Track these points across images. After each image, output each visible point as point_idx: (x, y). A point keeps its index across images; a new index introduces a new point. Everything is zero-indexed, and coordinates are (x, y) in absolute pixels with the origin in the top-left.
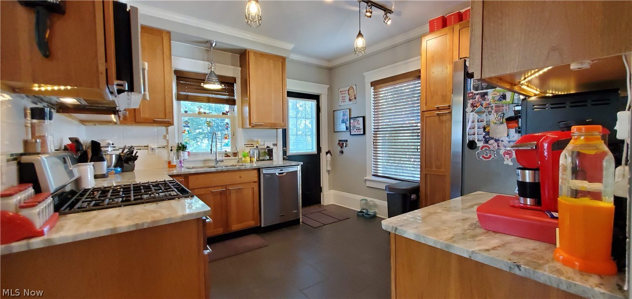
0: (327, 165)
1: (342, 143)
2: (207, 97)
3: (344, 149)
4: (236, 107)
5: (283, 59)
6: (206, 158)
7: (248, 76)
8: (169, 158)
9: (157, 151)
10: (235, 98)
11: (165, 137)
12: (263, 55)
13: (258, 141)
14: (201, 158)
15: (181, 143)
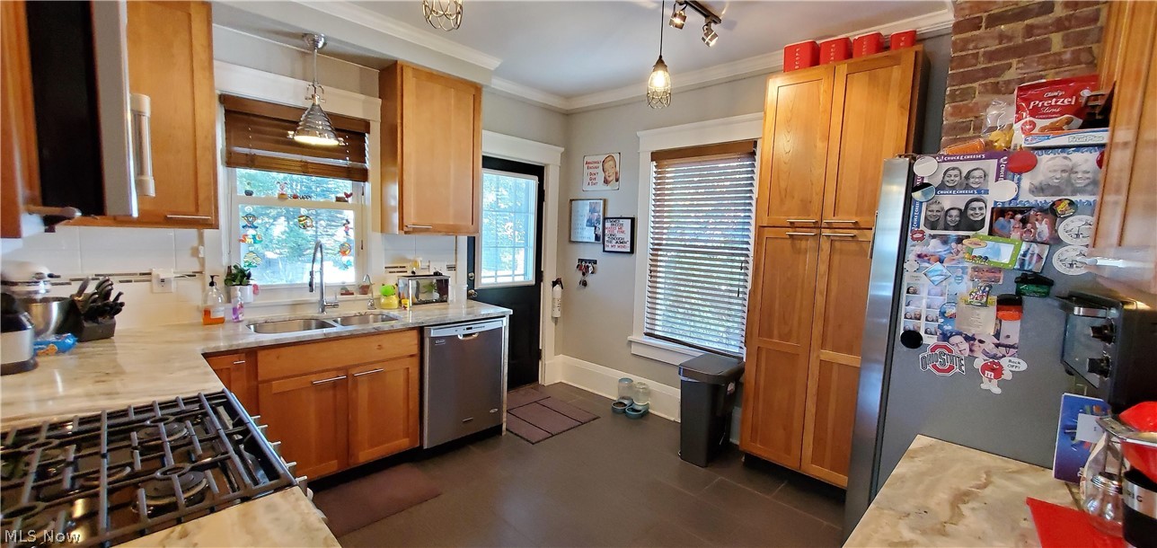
0: (553, 306)
1: (585, 266)
2: (301, 161)
3: (589, 278)
4: (368, 186)
5: (476, 90)
6: (297, 298)
7: (399, 121)
8: (205, 301)
9: (174, 285)
10: (368, 165)
11: (195, 252)
12: (432, 76)
13: (416, 262)
14: (286, 299)
15: (235, 267)
